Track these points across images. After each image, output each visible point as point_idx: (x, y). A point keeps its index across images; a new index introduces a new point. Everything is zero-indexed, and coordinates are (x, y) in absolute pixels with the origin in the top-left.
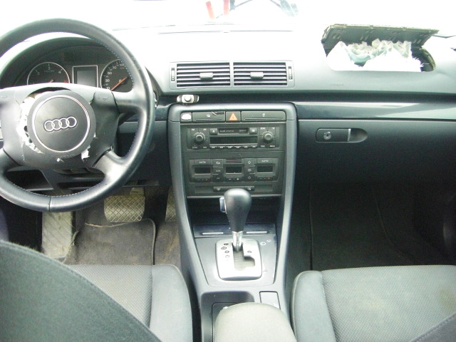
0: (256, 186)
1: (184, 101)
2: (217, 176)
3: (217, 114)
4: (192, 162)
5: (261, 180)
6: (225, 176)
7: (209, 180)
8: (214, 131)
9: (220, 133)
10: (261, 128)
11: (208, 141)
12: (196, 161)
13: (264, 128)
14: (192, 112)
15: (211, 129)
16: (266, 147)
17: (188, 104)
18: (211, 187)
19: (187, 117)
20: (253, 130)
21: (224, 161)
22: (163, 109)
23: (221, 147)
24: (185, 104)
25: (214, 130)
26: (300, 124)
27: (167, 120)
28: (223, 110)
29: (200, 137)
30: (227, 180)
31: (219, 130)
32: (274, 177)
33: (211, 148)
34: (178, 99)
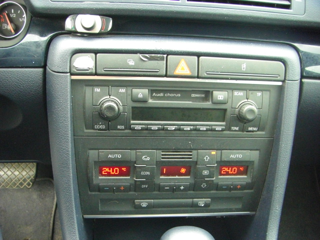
0: (214, 199)
1: (80, 29)
2: (143, 183)
3: (150, 59)
4: (93, 154)
5: (225, 189)
6: (157, 181)
7: (127, 189)
8: (140, 96)
9: (152, 98)
10: (236, 93)
11: (128, 113)
12: (103, 152)
13: (241, 93)
14: (96, 52)
15: (135, 91)
16: (242, 130)
17: (89, 35)
18: (132, 201)
19: (84, 62)
20: (220, 96)
21: (159, 155)
22: (37, 44)
23: (154, 128)
24: (83, 35)
25: (141, 93)
26: (305, 87)
27: (44, 67)
28: (163, 53)
29: (110, 108)
30: (160, 188)
31: (152, 91)
32: (247, 184)
33: (134, 129)
34: (69, 24)
